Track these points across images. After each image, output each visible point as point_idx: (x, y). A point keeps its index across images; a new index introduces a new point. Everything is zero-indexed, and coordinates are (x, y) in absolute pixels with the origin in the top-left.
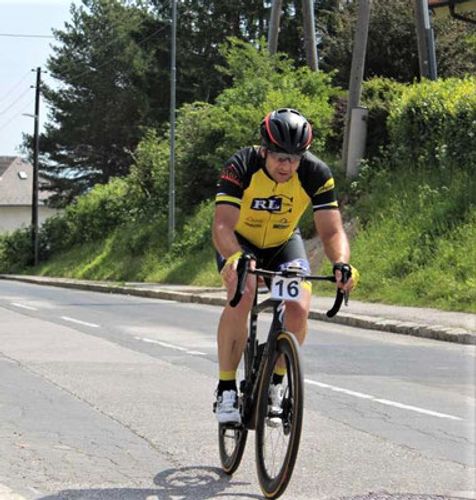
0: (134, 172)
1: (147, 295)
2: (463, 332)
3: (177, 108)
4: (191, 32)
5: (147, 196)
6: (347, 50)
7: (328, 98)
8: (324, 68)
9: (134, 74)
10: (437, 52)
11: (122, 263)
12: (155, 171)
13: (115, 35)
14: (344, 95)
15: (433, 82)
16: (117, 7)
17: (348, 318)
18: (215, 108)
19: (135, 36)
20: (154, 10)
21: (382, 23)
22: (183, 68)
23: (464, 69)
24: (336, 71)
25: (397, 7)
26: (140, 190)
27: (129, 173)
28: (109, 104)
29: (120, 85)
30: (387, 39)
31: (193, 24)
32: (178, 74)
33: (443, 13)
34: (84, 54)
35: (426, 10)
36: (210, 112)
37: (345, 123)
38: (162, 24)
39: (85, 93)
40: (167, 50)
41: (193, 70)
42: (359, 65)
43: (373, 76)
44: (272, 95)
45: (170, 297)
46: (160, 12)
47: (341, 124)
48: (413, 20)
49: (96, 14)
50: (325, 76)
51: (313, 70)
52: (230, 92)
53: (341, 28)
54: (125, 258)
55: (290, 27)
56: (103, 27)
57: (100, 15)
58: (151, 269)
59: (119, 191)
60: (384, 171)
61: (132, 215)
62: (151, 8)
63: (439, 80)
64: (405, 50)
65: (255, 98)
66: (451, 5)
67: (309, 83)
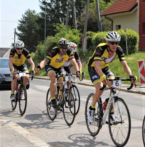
0: (37, 51)
1: (40, 78)
3: (46, 38)
4: (49, 20)
5: (40, 57)
6: (83, 25)
7: (79, 36)
8: (78, 29)
9: (36, 30)
10: (102, 25)
12: (41, 51)
13: (32, 21)
14: (82, 35)
15: (101, 33)
16: (33, 15)
17: (83, 83)
18: (54, 37)
19: (37, 21)
21: (90, 19)
22: (47, 28)
23: (108, 29)
24: (81, 30)
25: (94, 16)
26: (38, 55)
27: (35, 52)
29: (33, 32)
30: (91, 23)
32: (46, 30)
33: (104, 17)
34: (25, 25)
35: (100, 17)
37: (83, 41)
38: (42, 19)
39: (26, 34)
40: (43, 24)
41: (49, 29)
42: (85, 29)
43: (88, 31)
44: (67, 35)
45: (45, 79)
46: (42, 16)
47: (82, 41)
48: (97, 19)
49: (28, 16)
50: (78, 31)
51: (75, 29)
52: (58, 34)
53: (82, 20)
55: (71, 20)
56: (29, 19)
58: (40, 73)
59: (33, 56)
60: (91, 52)
61: (36, 61)
62: (40, 15)
63: (103, 32)
64: (95, 25)
65: (63, 36)
66: (105, 15)
67: (75, 32)
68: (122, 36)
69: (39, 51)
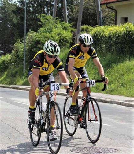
0: (13, 52)
1: (17, 89)
2: (110, 100)
3: (26, 33)
4: (30, 11)
5: (17, 59)
6: (76, 17)
7: (70, 31)
8: (69, 22)
9: (13, 23)
10: (102, 18)
11: (9, 79)
12: (19, 52)
13: (8, 11)
14: (75, 30)
15: (101, 27)
16: (8, 3)
18: (37, 33)
19: (13, 11)
20: (19, 4)
22: (28, 21)
23: (110, 23)
24: (73, 23)
25: (91, 5)
26: (15, 58)
28: (5, 32)
29: (9, 26)
30: (88, 14)
31: (31, 9)
32: (26, 23)
33: (104, 6)
35: (99, 6)
36: (36, 35)
38: (21, 8)
40: (23, 16)
41: (31, 22)
42: (80, 21)
43: (84, 25)
44: (54, 30)
45: (24, 89)
46: (21, 5)
47: (75, 39)
48: (95, 8)
49: (2, 5)
50: (70, 24)
52: (42, 29)
53: (74, 11)
54: (10, 78)
55: (59, 10)
56: (4, 9)
57: (3, 5)
58: (18, 81)
59: (9, 58)
61: (13, 65)
62: (18, 3)
63: (103, 26)
64: (93, 17)
65: (49, 31)
66: (107, 4)
67: (65, 26)
68: (131, 31)
69: (17, 52)
